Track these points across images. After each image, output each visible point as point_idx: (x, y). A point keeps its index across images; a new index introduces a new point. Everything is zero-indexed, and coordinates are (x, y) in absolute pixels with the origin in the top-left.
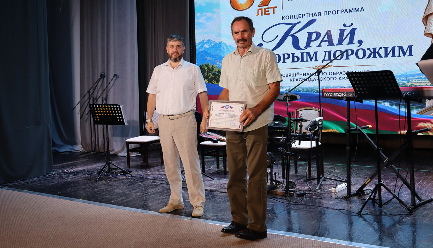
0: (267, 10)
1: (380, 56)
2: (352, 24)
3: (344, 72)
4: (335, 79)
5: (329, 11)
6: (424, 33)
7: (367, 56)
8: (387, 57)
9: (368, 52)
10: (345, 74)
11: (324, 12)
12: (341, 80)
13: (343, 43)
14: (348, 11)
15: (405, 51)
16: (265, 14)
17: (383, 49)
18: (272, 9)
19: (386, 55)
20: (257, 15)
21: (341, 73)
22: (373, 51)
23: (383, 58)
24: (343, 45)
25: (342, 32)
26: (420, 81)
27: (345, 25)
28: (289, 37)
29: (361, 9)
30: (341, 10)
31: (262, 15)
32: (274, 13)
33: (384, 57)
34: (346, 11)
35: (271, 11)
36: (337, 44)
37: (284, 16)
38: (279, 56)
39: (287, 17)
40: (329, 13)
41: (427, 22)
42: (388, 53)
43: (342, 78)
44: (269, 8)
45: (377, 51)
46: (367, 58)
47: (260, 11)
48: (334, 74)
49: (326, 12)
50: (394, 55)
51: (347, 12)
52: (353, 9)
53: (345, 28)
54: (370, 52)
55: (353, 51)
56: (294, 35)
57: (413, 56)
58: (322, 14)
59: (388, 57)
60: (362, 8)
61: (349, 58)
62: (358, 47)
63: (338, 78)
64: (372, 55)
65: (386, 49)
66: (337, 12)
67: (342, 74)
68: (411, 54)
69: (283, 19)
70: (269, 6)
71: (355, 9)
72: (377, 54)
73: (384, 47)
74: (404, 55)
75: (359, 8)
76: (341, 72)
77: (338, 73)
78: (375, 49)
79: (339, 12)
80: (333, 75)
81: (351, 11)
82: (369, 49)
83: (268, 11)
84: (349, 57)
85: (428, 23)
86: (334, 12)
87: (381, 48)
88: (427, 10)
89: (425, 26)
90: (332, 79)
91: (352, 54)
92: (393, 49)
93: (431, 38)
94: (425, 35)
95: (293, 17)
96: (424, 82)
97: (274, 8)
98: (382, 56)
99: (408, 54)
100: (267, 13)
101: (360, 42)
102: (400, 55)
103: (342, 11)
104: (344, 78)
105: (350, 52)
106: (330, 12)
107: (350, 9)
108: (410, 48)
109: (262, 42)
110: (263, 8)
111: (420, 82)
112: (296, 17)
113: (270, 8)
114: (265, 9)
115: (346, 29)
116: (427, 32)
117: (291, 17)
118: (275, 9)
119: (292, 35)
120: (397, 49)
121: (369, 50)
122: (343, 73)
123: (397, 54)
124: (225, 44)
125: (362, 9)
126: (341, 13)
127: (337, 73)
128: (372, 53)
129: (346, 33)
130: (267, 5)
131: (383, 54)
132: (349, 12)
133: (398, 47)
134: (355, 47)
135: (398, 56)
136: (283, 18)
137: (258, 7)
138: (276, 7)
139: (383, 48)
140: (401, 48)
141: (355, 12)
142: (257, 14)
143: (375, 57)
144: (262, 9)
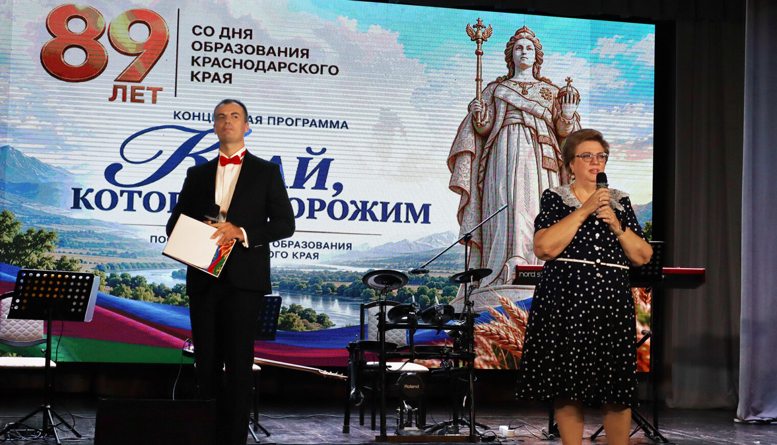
0: (137, 91)
1: (374, 219)
2: (324, 150)
3: (304, 243)
4: (284, 255)
5: (278, 118)
6: (448, 185)
7: (350, 215)
8: (386, 221)
9: (352, 209)
10: (304, 246)
11: (269, 118)
12: (297, 258)
13: (304, 186)
14: (318, 124)
15: (418, 214)
16: (133, 100)
17: (380, 205)
18: (151, 92)
19: (385, 218)
20: (112, 99)
21: (297, 245)
22: (360, 207)
23: (379, 222)
24: (304, 188)
25: (303, 163)
26: (439, 269)
27: (309, 150)
28: (187, 158)
29: (343, 124)
30: (304, 120)
31: (124, 99)
32: (154, 101)
33: (381, 221)
34: (313, 123)
35: (148, 95)
36: (292, 185)
37: (180, 112)
38: (162, 197)
39: (186, 116)
40: (279, 120)
41: (454, 165)
42: (388, 212)
43: (298, 255)
44: (143, 88)
45: (368, 208)
46: (350, 219)
47: (120, 91)
48: (284, 245)
49: (273, 119)
50: (398, 219)
51: (315, 124)
52: (327, 121)
53: (309, 156)
54: (355, 209)
55: (322, 203)
56: (200, 155)
57: (430, 223)
58: (265, 121)
59: (388, 220)
60: (345, 122)
61: (315, 216)
62: (333, 196)
63: (290, 255)
64: (360, 213)
65: (385, 205)
66: (295, 122)
67: (299, 246)
68: (426, 221)
69: (176, 117)
70: (144, 83)
71: (331, 122)
72: (368, 214)
73: (381, 202)
74: (416, 221)
75: (338, 122)
76: (297, 242)
77: (291, 243)
78: (364, 203)
79: (300, 123)
80: (282, 246)
81: (334, 125)
82: (353, 202)
83: (142, 95)
84: (316, 214)
85: (456, 168)
86: (289, 122)
87: (375, 203)
88: (456, 146)
89: (451, 172)
90: (279, 254)
91: (322, 207)
92: (398, 207)
93: (460, 196)
94: (450, 187)
95: (199, 116)
96: (446, 271)
97: (155, 91)
98: (378, 218)
99: (421, 218)
100: (137, 98)
101: (338, 187)
102: (409, 220)
103: (306, 121)
104: (302, 254)
105: (317, 205)
106: (281, 120)
107: (320, 121)
108: (426, 208)
109: (120, 160)
110: (129, 85)
111: (440, 271)
112: (206, 118)
113: (146, 88)
114: (133, 89)
115: (312, 158)
116: (454, 184)
117: (194, 116)
118: (158, 92)
119: (195, 156)
120: (403, 209)
121: (353, 205)
122: (301, 245)
123: (403, 217)
124: (19, 154)
125: (345, 125)
126: (303, 126)
127: (289, 245)
128: (360, 210)
129: (311, 166)
130: (139, 82)
131: (379, 216)
132: (320, 126)
133: (405, 204)
134: (327, 195)
135: (405, 222)
136: (177, 115)
137: (115, 81)
138: (161, 90)
139: (379, 203)
140: (410, 206)
141: (331, 127)
142: (111, 95)
143: (364, 218)
144: (124, 88)
